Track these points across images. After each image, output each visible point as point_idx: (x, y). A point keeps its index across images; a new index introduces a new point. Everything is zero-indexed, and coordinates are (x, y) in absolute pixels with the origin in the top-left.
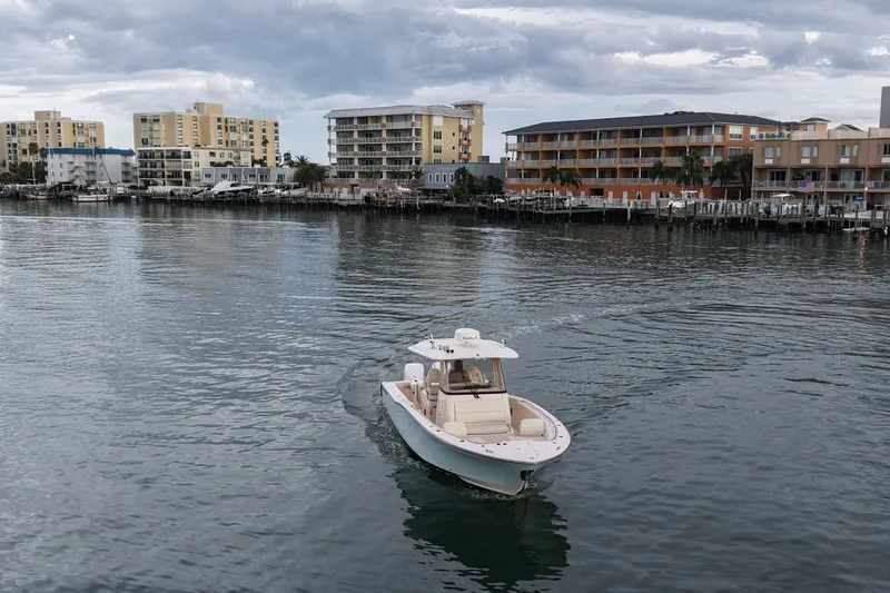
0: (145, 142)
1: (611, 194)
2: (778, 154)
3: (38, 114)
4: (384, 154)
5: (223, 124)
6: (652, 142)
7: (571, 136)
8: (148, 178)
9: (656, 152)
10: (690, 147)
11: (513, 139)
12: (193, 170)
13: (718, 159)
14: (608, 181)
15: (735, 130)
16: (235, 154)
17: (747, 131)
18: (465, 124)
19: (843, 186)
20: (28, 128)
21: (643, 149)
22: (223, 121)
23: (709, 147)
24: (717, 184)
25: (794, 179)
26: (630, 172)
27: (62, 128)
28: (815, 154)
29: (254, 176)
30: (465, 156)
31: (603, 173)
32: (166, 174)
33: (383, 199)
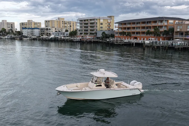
0: (47, 26)
1: (139, 39)
2: (181, 28)
3: (28, 21)
4: (89, 28)
5: (64, 22)
6: (149, 25)
7: (130, 24)
8: (42, 34)
9: (150, 27)
10: (158, 26)
11: (117, 25)
12: (51, 33)
13: (166, 29)
14: (138, 35)
15: (171, 21)
16: (61, 29)
17: (174, 22)
18: (109, 21)
20: (25, 24)
21: (146, 27)
22: (64, 21)
23: (163, 26)
24: (165, 36)
25: (185, 35)
26: (143, 33)
27: (32, 24)
29: (62, 34)
30: (109, 29)
31: (137, 33)
32: (46, 33)
33: (83, 40)
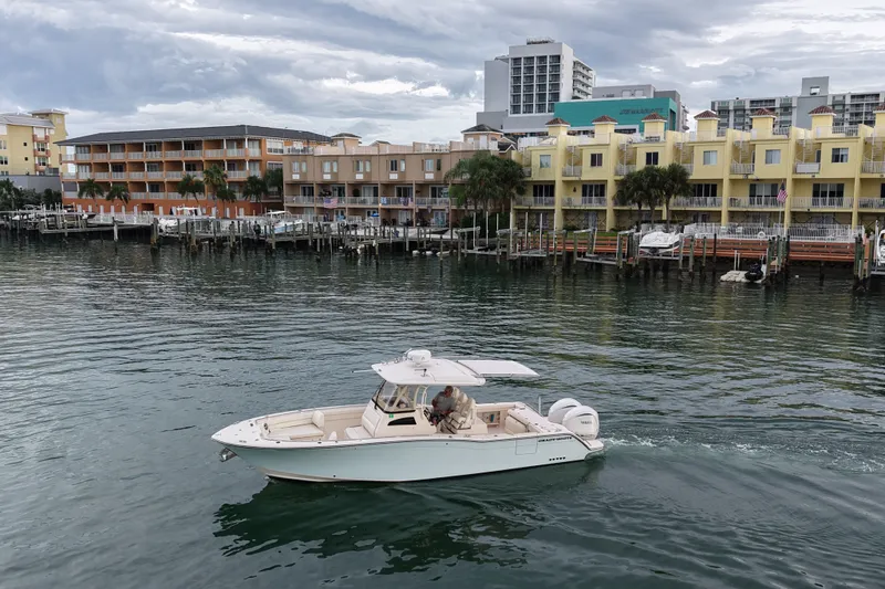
2: (304, 169)
19: (364, 202)
23: (244, 161)
24: (253, 199)
25: (321, 195)
28: (335, 170)
